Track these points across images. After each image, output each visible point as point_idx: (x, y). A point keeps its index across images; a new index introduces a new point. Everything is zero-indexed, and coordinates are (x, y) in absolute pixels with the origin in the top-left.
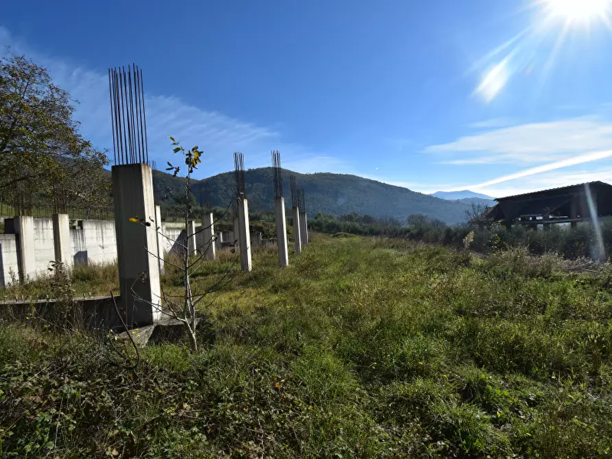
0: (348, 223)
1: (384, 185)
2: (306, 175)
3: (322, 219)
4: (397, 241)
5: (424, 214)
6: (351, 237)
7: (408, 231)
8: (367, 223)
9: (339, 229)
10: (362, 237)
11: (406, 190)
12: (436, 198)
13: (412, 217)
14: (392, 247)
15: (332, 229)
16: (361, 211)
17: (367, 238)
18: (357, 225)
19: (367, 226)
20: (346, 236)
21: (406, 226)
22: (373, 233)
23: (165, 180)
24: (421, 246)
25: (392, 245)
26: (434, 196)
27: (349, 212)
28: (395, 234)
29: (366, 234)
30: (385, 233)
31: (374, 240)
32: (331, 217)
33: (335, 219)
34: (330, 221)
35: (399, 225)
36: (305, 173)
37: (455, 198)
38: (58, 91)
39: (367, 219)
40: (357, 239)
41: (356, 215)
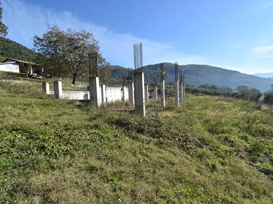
0: (203, 89)
1: (225, 70)
2: (182, 66)
3: (190, 87)
4: (228, 98)
5: (247, 85)
6: (204, 96)
7: (236, 94)
8: (214, 89)
9: (198, 92)
10: (210, 96)
11: (238, 72)
12: (256, 76)
13: (240, 87)
14: (225, 101)
15: (195, 92)
16: (210, 84)
17: (213, 97)
18: (208, 90)
19: (213, 91)
20: (202, 95)
21: (236, 91)
22: (216, 94)
23: (121, 69)
24: (240, 101)
25: (225, 100)
26: (255, 76)
27: (204, 84)
28: (228, 95)
29: (212, 95)
30: (222, 95)
31: (216, 97)
32: (194, 86)
33: (196, 87)
34: (194, 88)
35: (231, 91)
36: (182, 65)
37: (268, 77)
38: (95, 41)
39: (213, 87)
40: (208, 97)
41: (207, 85)
